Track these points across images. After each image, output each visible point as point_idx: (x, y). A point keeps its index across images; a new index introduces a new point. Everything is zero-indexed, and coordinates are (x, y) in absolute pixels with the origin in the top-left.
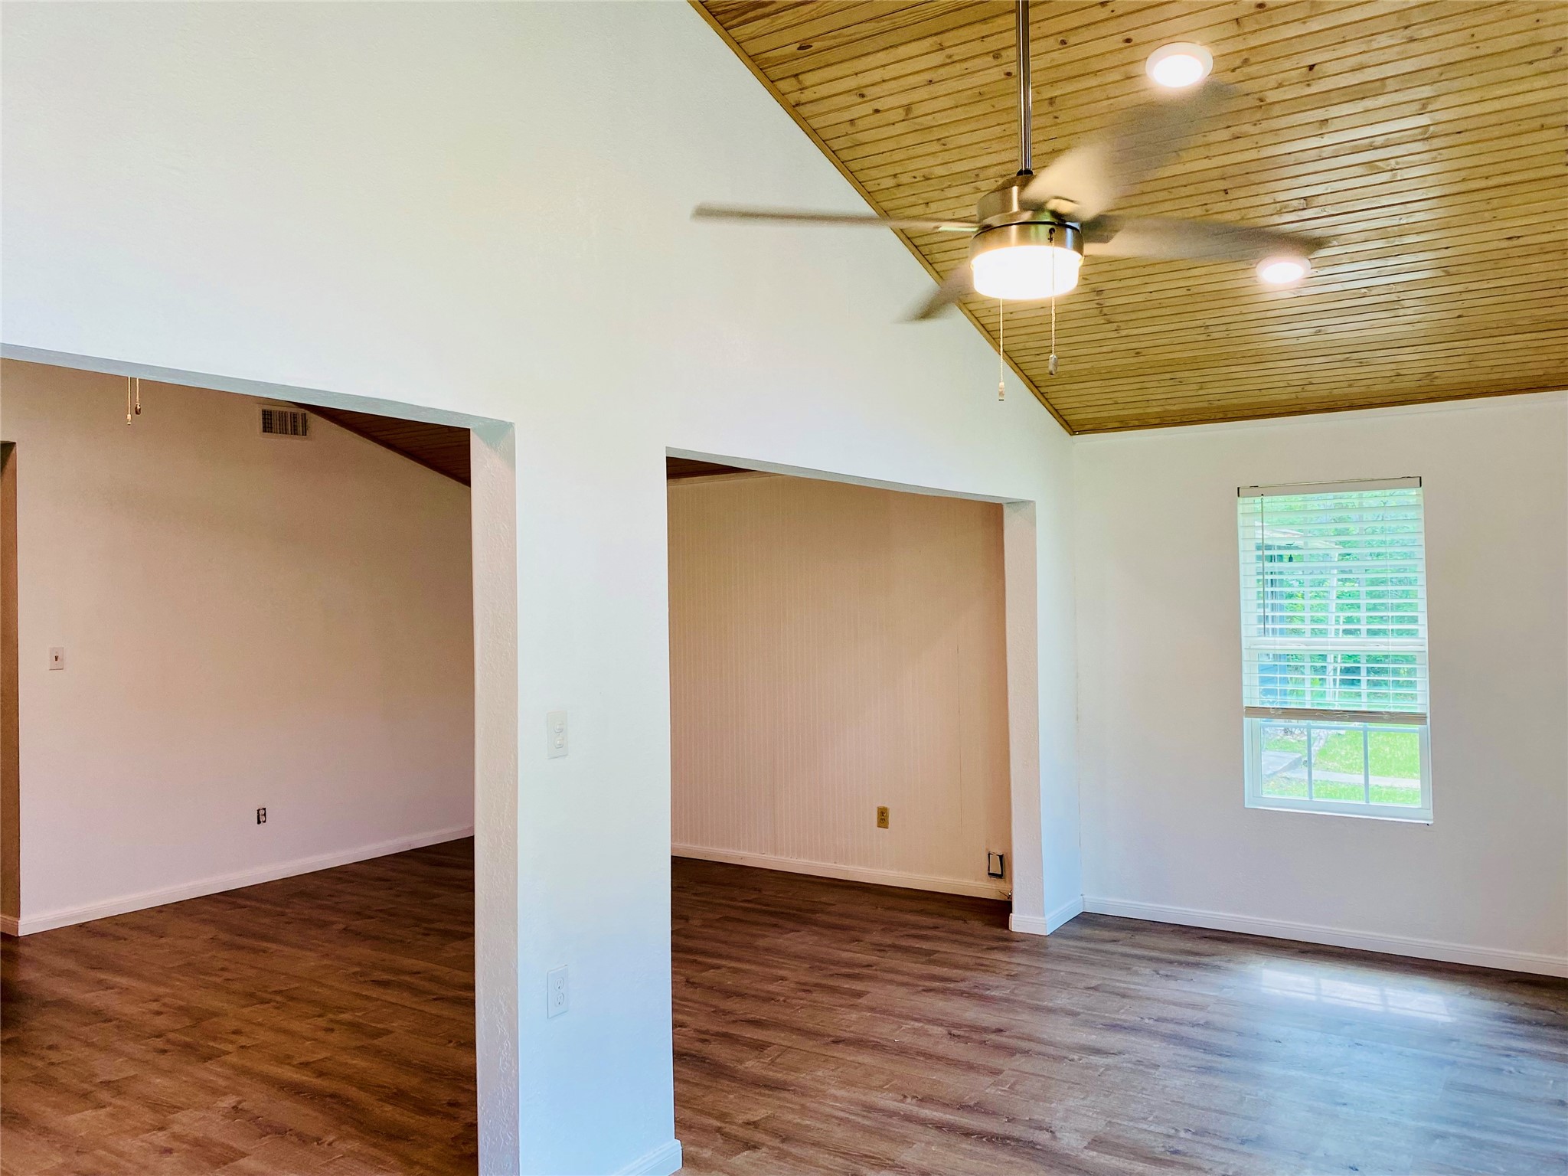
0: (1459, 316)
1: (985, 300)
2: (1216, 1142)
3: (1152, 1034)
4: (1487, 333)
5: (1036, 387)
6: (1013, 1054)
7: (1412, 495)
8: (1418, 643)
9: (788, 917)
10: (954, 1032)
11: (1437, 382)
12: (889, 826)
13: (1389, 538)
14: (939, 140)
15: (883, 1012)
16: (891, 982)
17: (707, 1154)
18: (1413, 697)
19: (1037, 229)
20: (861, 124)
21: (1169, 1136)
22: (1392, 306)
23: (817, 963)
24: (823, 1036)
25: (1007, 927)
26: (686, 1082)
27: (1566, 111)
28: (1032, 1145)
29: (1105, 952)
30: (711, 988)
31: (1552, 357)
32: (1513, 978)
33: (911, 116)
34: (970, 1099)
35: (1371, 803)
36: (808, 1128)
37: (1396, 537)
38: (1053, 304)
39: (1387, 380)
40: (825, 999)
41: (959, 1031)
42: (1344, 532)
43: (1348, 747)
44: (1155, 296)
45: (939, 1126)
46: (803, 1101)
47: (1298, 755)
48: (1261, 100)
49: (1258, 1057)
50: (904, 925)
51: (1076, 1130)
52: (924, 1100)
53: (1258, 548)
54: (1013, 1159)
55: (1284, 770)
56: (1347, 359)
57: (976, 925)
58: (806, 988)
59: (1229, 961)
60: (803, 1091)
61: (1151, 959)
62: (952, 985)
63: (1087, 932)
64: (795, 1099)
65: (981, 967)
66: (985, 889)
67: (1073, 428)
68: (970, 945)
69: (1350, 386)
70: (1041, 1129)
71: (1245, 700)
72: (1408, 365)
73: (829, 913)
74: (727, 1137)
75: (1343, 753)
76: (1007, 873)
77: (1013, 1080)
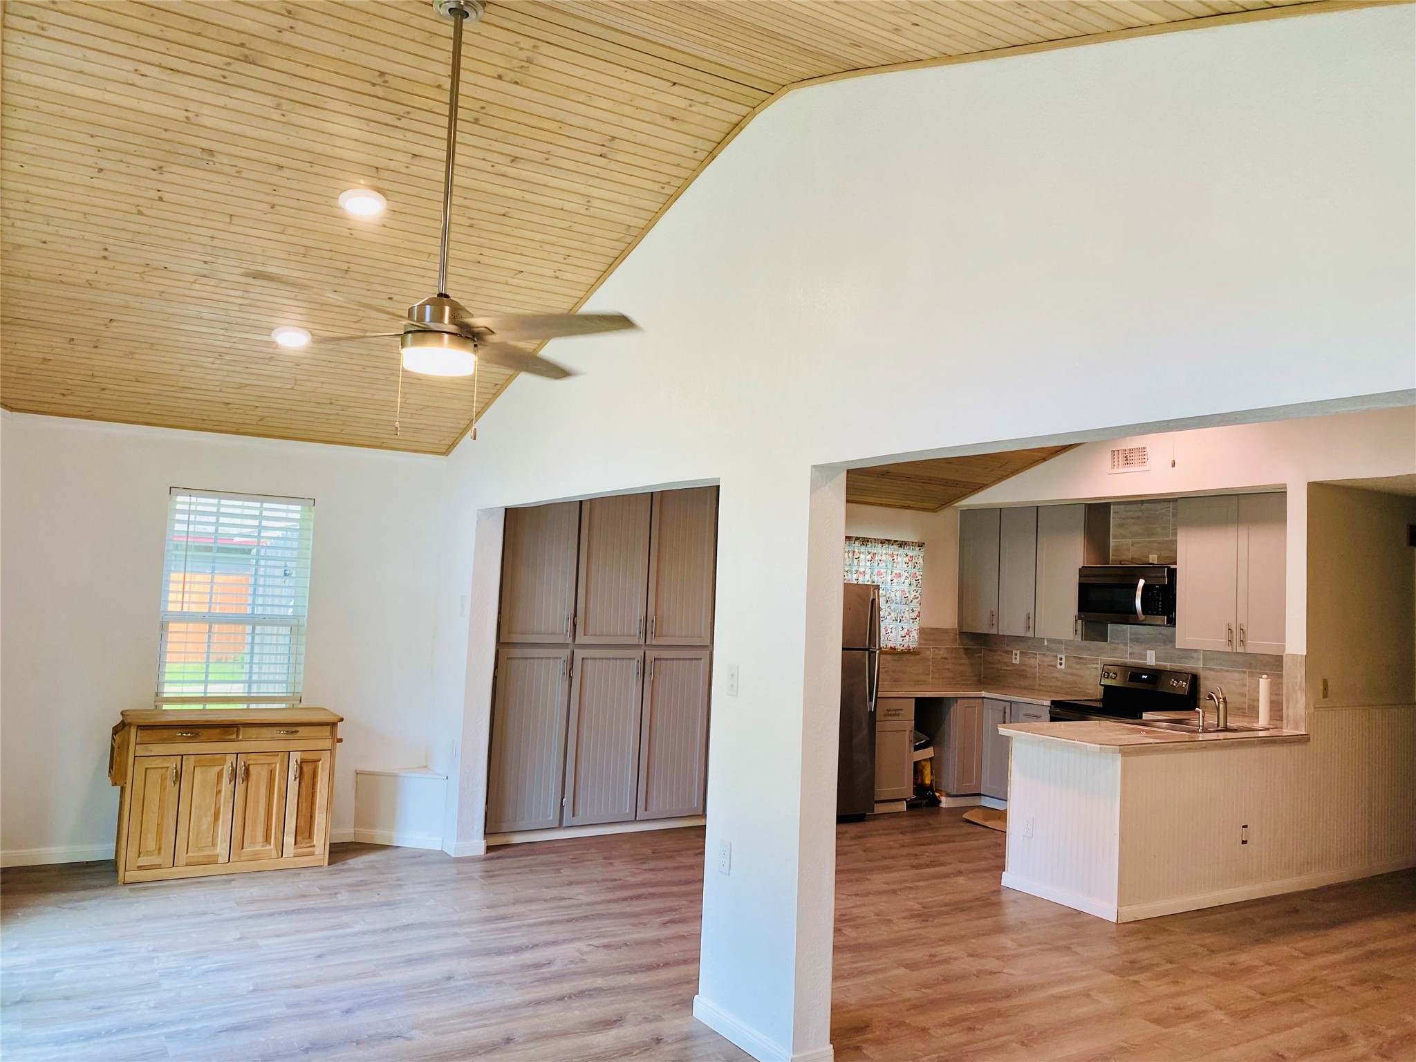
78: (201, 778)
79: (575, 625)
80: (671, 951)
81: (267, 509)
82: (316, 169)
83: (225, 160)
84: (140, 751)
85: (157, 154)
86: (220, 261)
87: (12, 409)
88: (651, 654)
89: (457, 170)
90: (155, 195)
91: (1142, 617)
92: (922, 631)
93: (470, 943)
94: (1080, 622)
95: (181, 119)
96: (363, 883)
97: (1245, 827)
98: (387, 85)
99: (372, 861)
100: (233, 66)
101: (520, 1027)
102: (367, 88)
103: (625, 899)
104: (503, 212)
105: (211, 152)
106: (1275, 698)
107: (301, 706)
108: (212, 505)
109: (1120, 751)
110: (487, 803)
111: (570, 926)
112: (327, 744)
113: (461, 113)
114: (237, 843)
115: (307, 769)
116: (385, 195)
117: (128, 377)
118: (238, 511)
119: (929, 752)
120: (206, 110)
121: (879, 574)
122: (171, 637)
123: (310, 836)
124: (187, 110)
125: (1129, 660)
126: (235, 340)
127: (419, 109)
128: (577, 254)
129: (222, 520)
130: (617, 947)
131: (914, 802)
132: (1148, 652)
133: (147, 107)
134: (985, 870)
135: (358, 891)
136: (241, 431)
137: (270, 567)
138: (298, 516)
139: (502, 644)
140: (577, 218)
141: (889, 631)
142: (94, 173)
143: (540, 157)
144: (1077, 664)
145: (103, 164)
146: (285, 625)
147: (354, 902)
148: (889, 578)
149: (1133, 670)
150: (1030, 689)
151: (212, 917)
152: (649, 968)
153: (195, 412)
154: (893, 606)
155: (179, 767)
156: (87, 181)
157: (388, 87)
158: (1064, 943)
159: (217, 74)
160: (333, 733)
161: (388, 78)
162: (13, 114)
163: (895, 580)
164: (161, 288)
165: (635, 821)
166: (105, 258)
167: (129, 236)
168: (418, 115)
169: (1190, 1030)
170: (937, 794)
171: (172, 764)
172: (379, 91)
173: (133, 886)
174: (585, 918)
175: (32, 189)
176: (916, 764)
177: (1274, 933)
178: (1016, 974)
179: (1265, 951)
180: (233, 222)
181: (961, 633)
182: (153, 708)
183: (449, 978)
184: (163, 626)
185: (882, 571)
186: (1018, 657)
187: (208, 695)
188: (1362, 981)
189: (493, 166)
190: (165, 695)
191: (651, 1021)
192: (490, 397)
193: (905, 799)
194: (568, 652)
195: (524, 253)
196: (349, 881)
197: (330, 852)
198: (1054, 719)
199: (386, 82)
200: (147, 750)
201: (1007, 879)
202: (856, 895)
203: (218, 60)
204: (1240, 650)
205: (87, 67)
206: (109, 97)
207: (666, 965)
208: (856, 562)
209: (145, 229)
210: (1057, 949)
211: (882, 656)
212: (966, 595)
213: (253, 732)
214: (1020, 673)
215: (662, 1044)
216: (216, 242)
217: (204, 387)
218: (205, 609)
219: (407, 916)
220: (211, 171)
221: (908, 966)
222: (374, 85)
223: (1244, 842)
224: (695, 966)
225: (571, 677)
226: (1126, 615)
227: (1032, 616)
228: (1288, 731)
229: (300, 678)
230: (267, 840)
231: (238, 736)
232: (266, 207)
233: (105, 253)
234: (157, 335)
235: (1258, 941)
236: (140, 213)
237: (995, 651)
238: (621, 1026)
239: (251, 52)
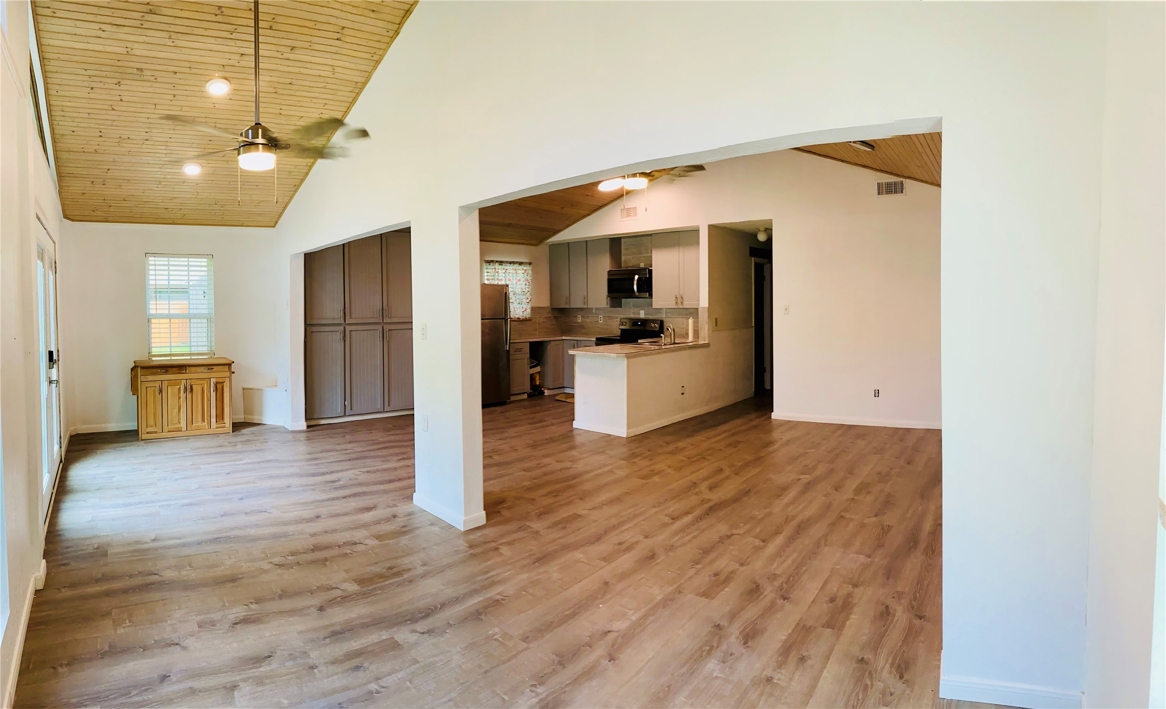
78: (171, 391)
79: (345, 313)
80: (402, 473)
81: (191, 261)
82: (193, 71)
83: (149, 73)
84: (143, 378)
85: (117, 75)
86: (153, 131)
87: (73, 220)
88: (387, 327)
89: (261, 59)
90: (119, 98)
91: (637, 294)
92: (533, 309)
93: (299, 471)
94: (609, 298)
95: (125, 53)
96: (248, 441)
97: (683, 387)
98: (223, 14)
99: (251, 431)
100: (145, 17)
101: (323, 511)
102: (214, 18)
103: (378, 449)
104: (289, 82)
105: (141, 70)
106: (696, 328)
107: (214, 357)
108: (185, 261)
109: (626, 356)
110: (306, 404)
111: (349, 463)
112: (228, 374)
113: (261, 24)
114: (190, 421)
115: (219, 386)
116: (229, 81)
117: (120, 199)
118: (199, 264)
119: (538, 369)
120: (136, 46)
121: (509, 280)
122: (153, 326)
123: (223, 419)
124: (127, 48)
125: (632, 316)
126: (166, 174)
127: (241, 25)
128: (331, 102)
129: (191, 268)
130: (374, 472)
131: (532, 394)
132: (641, 311)
133: (108, 49)
134: (566, 422)
135: (246, 444)
136: (175, 222)
137: (198, 290)
138: (206, 264)
139: (307, 325)
140: (329, 80)
141: (516, 309)
142: (89, 90)
143: (306, 45)
144: (609, 319)
145: (93, 85)
146: (204, 318)
147: (244, 449)
148: (515, 282)
149: (634, 321)
150: (587, 334)
151: (180, 455)
152: (391, 481)
153: (153, 214)
154: (517, 297)
155: (161, 386)
156: (87, 95)
157: (224, 15)
158: (602, 450)
159: (137, 23)
160: (230, 369)
161: (223, 9)
162: (48, 63)
163: (518, 283)
164: (129, 150)
165: (384, 412)
166: (101, 136)
167: (110, 122)
168: (241, 29)
169: (656, 479)
170: (543, 389)
171: (158, 384)
172: (219, 18)
173: (145, 441)
174: (357, 459)
175: (64, 104)
176: (532, 375)
177: (696, 431)
178: (580, 467)
179: (690, 440)
180: (156, 108)
181: (552, 309)
182: (148, 359)
183: (288, 487)
184: (149, 321)
185: (511, 278)
186: (580, 319)
187: (172, 353)
188: (729, 445)
189: (282, 54)
190: (153, 353)
191: (391, 507)
192: (292, 193)
193: (526, 393)
194: (342, 328)
195: (303, 106)
196: (242, 439)
197: (233, 427)
198: (597, 345)
199: (222, 12)
200: (146, 378)
201: (576, 424)
202: (500, 439)
203: (139, 15)
204: (681, 307)
205: (78, 31)
206: (91, 47)
207: (399, 480)
208: (497, 274)
209: (116, 118)
210: (597, 453)
211: (512, 323)
212: (554, 289)
213: (193, 369)
214: (582, 327)
215: (396, 518)
216: (150, 121)
217: (155, 201)
218: (167, 312)
219: (269, 456)
220: (142, 81)
221: (524, 470)
222: (216, 15)
223: (683, 394)
224: (413, 480)
225: (345, 341)
226: (630, 294)
227: (586, 297)
228: (701, 342)
229: (213, 344)
230: (203, 420)
231: (186, 371)
232: (171, 97)
233: (100, 134)
234: (130, 175)
235: (688, 436)
236: (113, 109)
237: (569, 317)
238: (375, 510)
239: (153, 7)
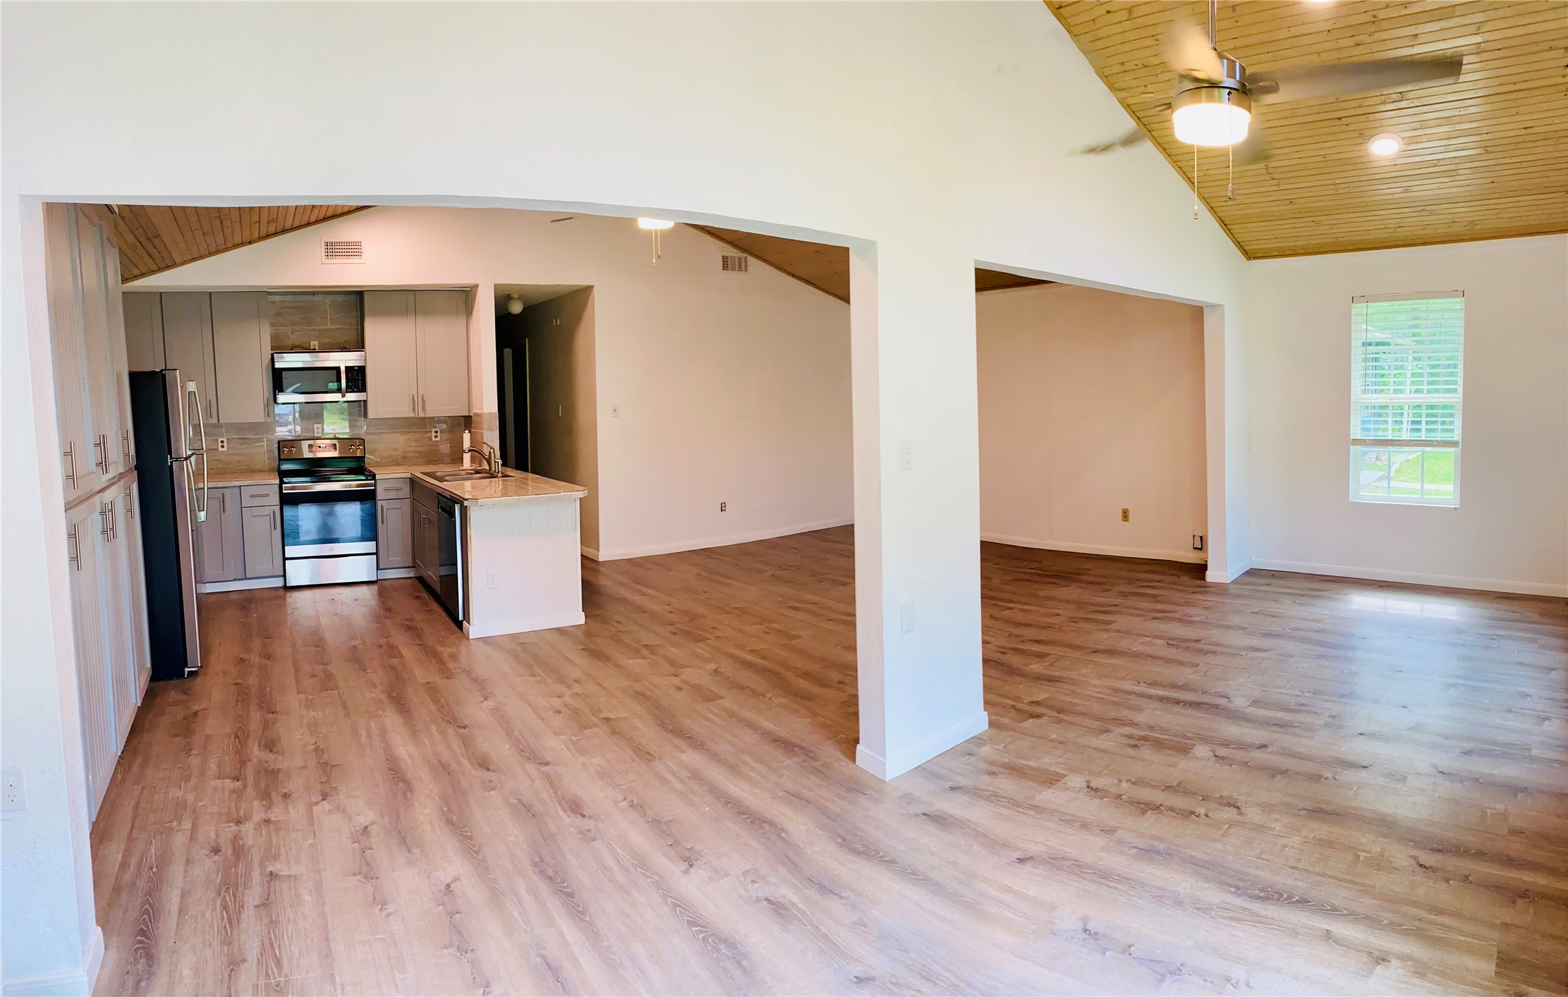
0: (1493, 182)
1: (1183, 146)
2: (1326, 698)
3: (1293, 638)
4: (1508, 194)
5: (1225, 225)
6: (1206, 654)
7: (1457, 303)
8: (1456, 398)
9: (1064, 578)
10: (1170, 642)
11: (1477, 227)
12: (1130, 520)
13: (1443, 338)
14: (1153, 36)
15: (1127, 633)
16: (1131, 615)
17: (1005, 721)
18: (1452, 431)
19: (1219, 92)
20: (1099, 22)
21: (1298, 696)
22: (1452, 173)
23: (1080, 605)
24: (1086, 648)
25: (1204, 580)
26: (990, 677)
27: (1567, 37)
28: (1216, 706)
29: (1263, 591)
30: (1008, 621)
31: (1545, 212)
32: (1499, 596)
33: (1133, 16)
34: (1180, 682)
35: (1424, 497)
36: (1075, 704)
37: (1448, 338)
38: (1231, 150)
39: (1447, 225)
40: (1088, 626)
41: (1172, 642)
42: (1419, 334)
43: (1413, 467)
44: (1302, 161)
45: (1161, 699)
46: (1073, 688)
47: (1384, 473)
48: (1374, 17)
49: (1353, 649)
50: (1139, 580)
51: (1244, 696)
52: (1152, 684)
53: (1364, 344)
54: (1205, 715)
55: (1376, 481)
56: (1423, 210)
57: (1185, 579)
58: (1074, 620)
59: (1337, 594)
60: (1074, 683)
61: (1290, 594)
62: (1169, 615)
63: (1253, 580)
64: (1066, 686)
65: (1188, 604)
66: (1192, 557)
67: (1249, 255)
68: (1180, 591)
69: (1424, 229)
70: (1222, 697)
71: (1351, 435)
72: (1461, 215)
73: (1089, 575)
74: (1019, 711)
75: (1410, 471)
76: (1204, 548)
77: (1205, 670)
